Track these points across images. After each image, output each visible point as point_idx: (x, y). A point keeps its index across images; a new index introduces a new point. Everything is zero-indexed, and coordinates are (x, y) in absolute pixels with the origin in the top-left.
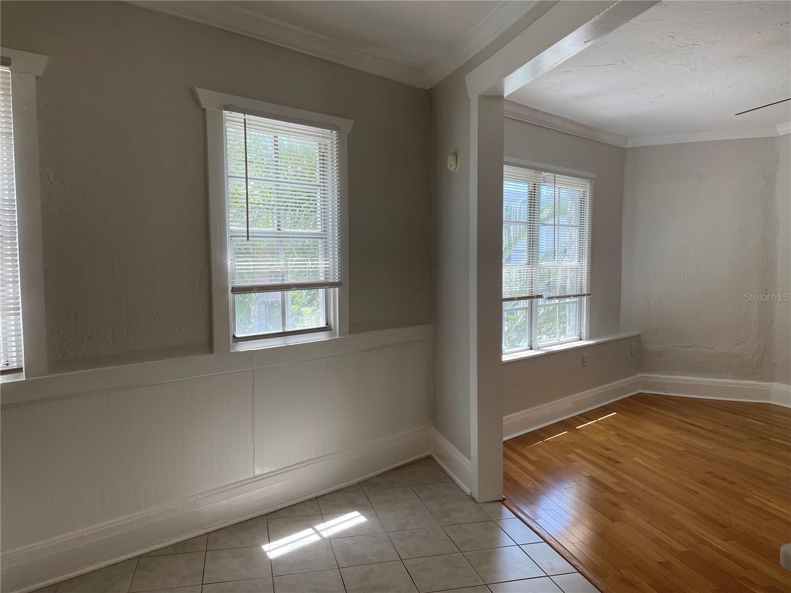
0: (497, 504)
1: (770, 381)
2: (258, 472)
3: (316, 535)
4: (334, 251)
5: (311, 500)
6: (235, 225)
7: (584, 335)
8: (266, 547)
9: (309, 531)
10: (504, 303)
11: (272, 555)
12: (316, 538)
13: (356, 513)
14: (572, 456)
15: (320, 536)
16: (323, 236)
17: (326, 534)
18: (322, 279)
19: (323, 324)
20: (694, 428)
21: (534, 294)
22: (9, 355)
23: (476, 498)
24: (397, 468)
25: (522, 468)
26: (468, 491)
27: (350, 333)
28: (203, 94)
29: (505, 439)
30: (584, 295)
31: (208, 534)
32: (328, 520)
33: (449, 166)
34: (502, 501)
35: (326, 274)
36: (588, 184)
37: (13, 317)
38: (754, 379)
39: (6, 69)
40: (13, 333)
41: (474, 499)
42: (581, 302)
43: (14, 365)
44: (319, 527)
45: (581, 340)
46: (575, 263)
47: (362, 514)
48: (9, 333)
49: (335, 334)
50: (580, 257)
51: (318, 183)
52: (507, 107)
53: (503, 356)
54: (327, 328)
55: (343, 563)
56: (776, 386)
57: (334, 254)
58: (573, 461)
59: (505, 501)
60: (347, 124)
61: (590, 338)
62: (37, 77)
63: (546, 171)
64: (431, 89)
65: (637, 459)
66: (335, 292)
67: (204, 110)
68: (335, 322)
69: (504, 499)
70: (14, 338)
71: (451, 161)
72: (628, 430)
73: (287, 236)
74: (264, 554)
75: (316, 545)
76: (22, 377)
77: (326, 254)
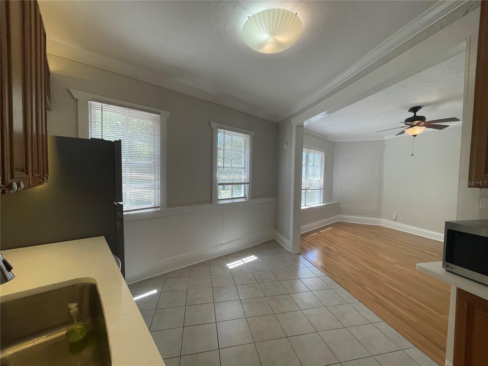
0: (298, 255)
1: (380, 218)
2: (224, 242)
3: (242, 262)
4: (247, 173)
5: (239, 251)
6: (220, 164)
7: (321, 202)
8: (228, 265)
9: (240, 261)
10: (302, 191)
11: (230, 268)
12: (242, 263)
13: (254, 256)
14: (320, 241)
15: (244, 262)
16: (244, 168)
17: (246, 262)
18: (243, 181)
19: (243, 196)
20: (358, 233)
21: (307, 188)
22: (156, 202)
23: (291, 252)
24: (265, 243)
25: (304, 244)
26: (289, 251)
27: (251, 199)
28: (212, 124)
29: (301, 233)
30: (322, 189)
31: (209, 260)
32: (245, 258)
33: (284, 147)
34: (300, 254)
35: (245, 180)
36: (324, 153)
37: (157, 191)
38: (376, 218)
39: (159, 116)
40: (157, 196)
41: (291, 253)
42: (321, 191)
43: (157, 206)
44: (243, 260)
45: (320, 203)
46: (319, 179)
47: (256, 256)
48: (156, 196)
49: (247, 199)
50: (321, 177)
51: (243, 151)
52: (305, 130)
53: (301, 207)
54: (245, 197)
55: (253, 271)
56: (383, 220)
57: (247, 174)
58: (320, 242)
59: (301, 254)
60: (253, 133)
61: (323, 203)
62: (167, 118)
63: (312, 149)
64: (278, 123)
65: (340, 242)
66: (247, 186)
67: (212, 128)
68: (247, 195)
69: (300, 253)
70: (157, 197)
71: (285, 145)
72: (336, 233)
73: (234, 168)
74: (227, 267)
75: (243, 265)
76: (159, 209)
77: (245, 174)
